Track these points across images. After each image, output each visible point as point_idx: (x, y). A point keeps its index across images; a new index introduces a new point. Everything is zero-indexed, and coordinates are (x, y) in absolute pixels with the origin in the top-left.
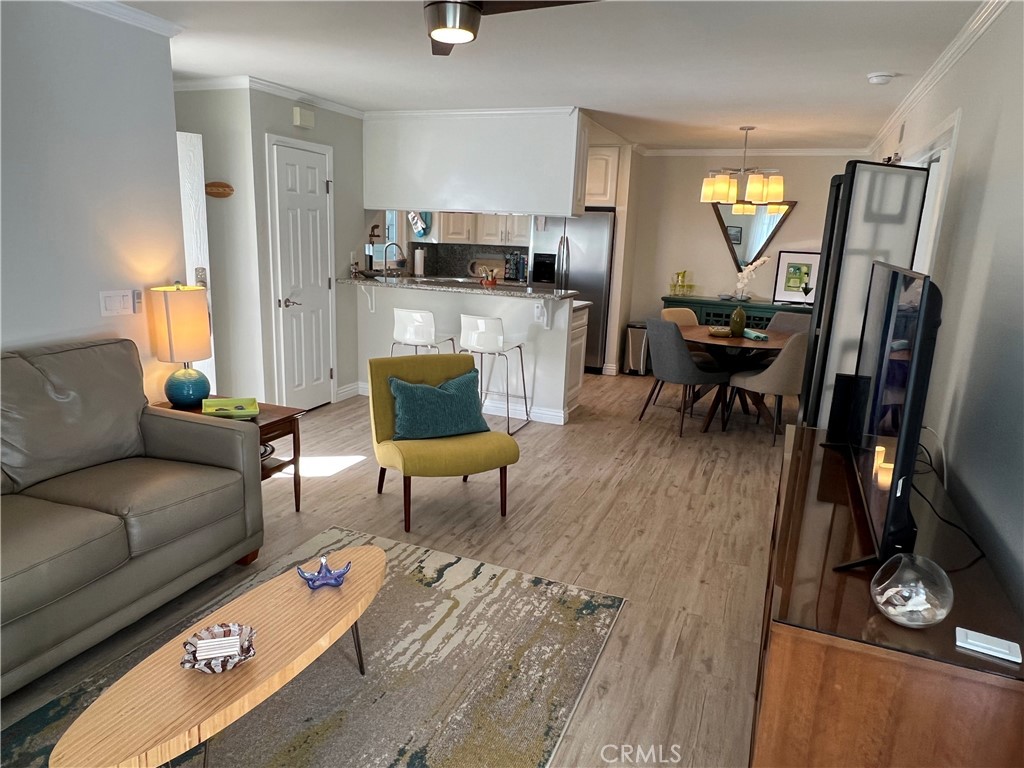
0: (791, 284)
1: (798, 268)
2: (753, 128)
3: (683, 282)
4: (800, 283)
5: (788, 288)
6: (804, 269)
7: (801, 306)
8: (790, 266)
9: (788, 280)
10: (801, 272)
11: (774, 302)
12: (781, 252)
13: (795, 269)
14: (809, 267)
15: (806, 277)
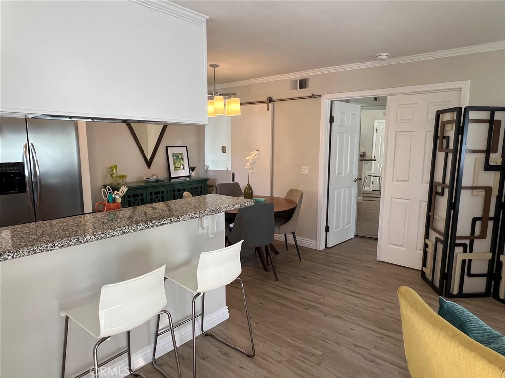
0: (176, 166)
2: (218, 66)
5: (175, 168)
6: (180, 156)
7: (187, 178)
8: (173, 155)
9: (174, 164)
10: (179, 158)
11: (171, 178)
12: (167, 147)
13: (176, 156)
14: (182, 154)
15: (182, 161)
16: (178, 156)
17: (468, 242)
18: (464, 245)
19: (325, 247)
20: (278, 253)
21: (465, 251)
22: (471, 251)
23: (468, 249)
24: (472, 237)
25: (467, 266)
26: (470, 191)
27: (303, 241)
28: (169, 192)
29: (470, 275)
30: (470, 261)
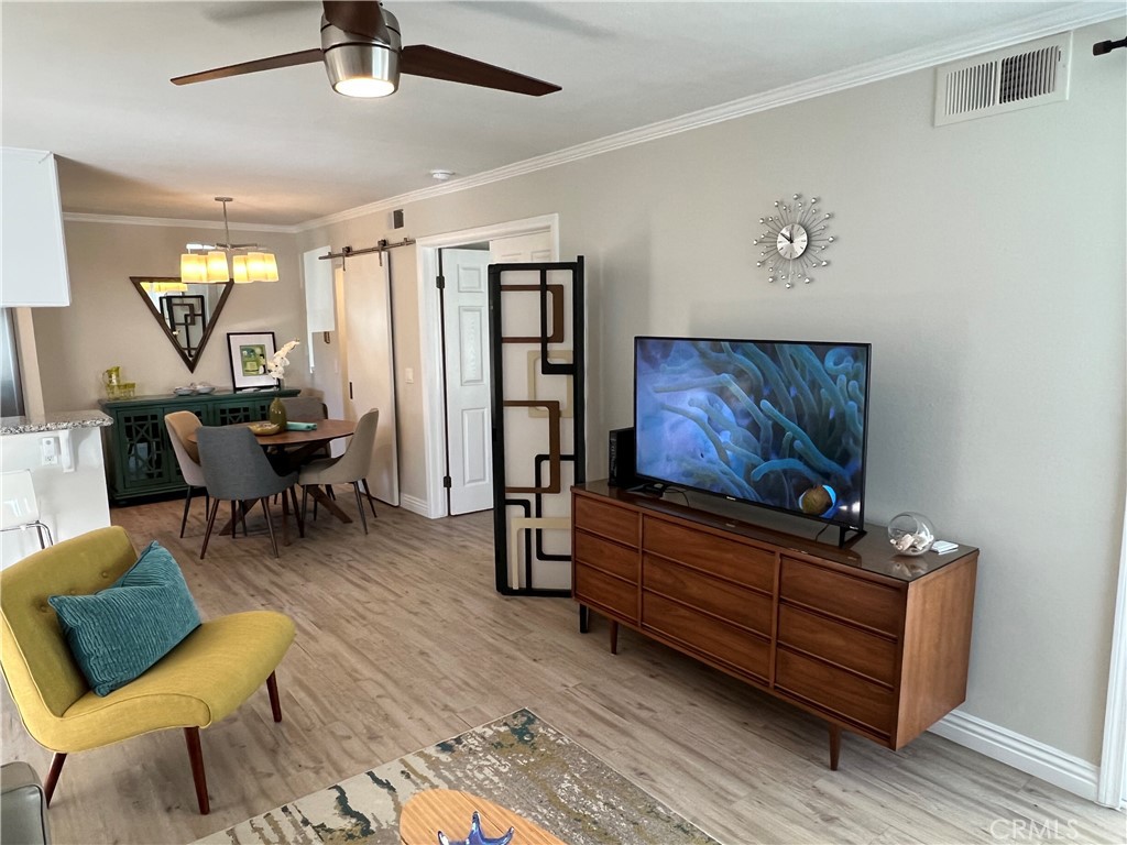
0: (249, 368)
1: (251, 350)
2: (231, 200)
3: (118, 381)
4: (258, 366)
5: (246, 372)
6: (258, 351)
7: (272, 390)
8: (243, 348)
9: (244, 364)
10: (255, 354)
11: (236, 389)
12: (228, 335)
13: (249, 351)
14: (262, 347)
15: (262, 361)
16: (253, 351)
17: (532, 498)
18: (526, 504)
19: (446, 514)
20: (351, 522)
21: (528, 514)
22: (539, 515)
23: (534, 510)
24: (538, 490)
25: (534, 540)
26: (525, 410)
27: (410, 502)
28: (211, 414)
29: (542, 556)
30: (539, 532)
